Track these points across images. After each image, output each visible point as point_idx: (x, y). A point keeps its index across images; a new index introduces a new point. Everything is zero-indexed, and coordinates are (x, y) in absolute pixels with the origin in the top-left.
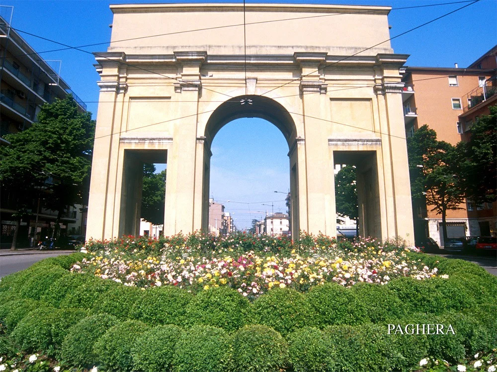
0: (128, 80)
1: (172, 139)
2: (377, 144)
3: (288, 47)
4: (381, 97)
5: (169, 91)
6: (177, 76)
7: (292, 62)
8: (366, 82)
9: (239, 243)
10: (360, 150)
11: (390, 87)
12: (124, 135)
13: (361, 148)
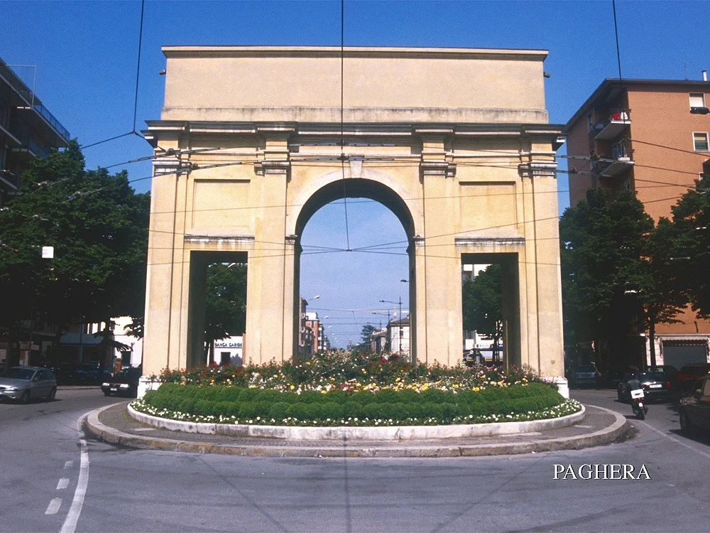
0: (192, 156)
1: (253, 238)
2: (519, 244)
3: (405, 110)
4: (528, 180)
5: (247, 172)
6: (258, 152)
7: (410, 134)
8: (508, 160)
9: (341, 372)
10: (496, 252)
11: (539, 168)
12: (189, 232)
13: (498, 249)
